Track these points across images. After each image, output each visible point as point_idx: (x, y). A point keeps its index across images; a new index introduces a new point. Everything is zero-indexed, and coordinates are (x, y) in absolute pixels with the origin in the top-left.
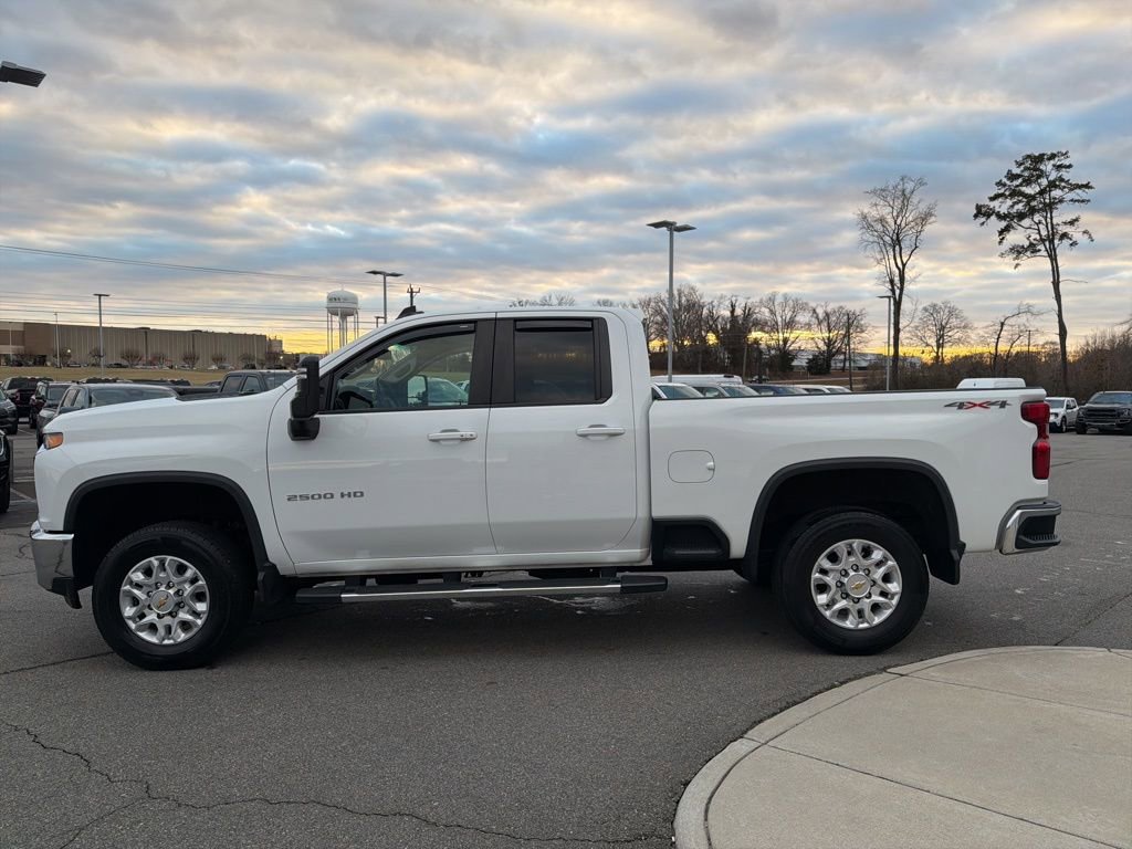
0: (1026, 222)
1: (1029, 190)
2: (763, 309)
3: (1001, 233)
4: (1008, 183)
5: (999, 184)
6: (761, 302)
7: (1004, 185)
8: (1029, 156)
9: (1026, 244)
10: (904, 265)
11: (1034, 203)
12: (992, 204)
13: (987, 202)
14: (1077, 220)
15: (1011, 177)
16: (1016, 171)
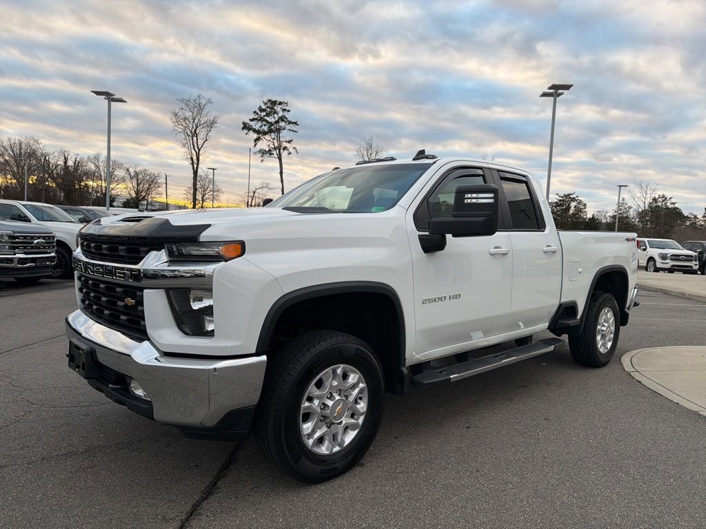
0: (267, 137)
1: (269, 119)
2: (90, 164)
3: (256, 140)
4: (259, 113)
5: (255, 112)
6: (89, 158)
7: (258, 114)
8: (270, 100)
9: (267, 149)
10: (199, 150)
11: (272, 127)
12: (251, 123)
13: (248, 122)
14: (291, 141)
15: (262, 110)
16: (264, 107)
